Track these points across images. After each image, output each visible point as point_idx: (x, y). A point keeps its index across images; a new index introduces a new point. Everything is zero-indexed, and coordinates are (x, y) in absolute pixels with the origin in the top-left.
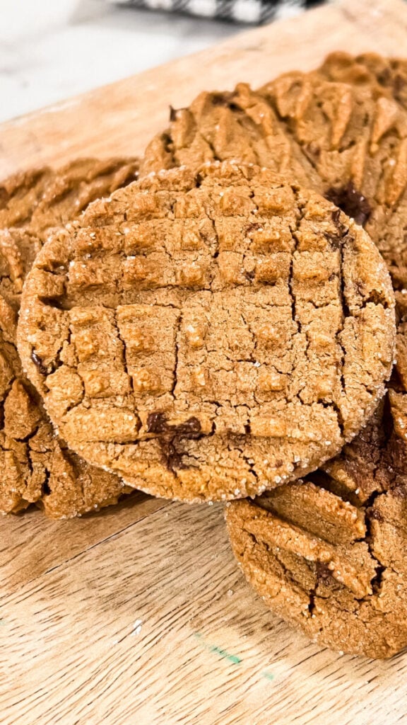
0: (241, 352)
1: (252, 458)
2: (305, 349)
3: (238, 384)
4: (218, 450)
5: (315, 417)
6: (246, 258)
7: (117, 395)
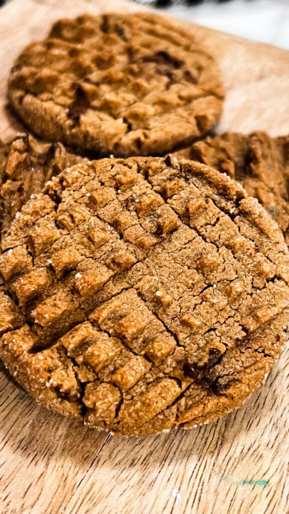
0: (199, 285)
1: (260, 347)
2: (233, 256)
3: (216, 307)
4: (237, 359)
5: (274, 292)
6: (143, 225)
7: (145, 374)
